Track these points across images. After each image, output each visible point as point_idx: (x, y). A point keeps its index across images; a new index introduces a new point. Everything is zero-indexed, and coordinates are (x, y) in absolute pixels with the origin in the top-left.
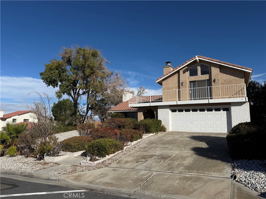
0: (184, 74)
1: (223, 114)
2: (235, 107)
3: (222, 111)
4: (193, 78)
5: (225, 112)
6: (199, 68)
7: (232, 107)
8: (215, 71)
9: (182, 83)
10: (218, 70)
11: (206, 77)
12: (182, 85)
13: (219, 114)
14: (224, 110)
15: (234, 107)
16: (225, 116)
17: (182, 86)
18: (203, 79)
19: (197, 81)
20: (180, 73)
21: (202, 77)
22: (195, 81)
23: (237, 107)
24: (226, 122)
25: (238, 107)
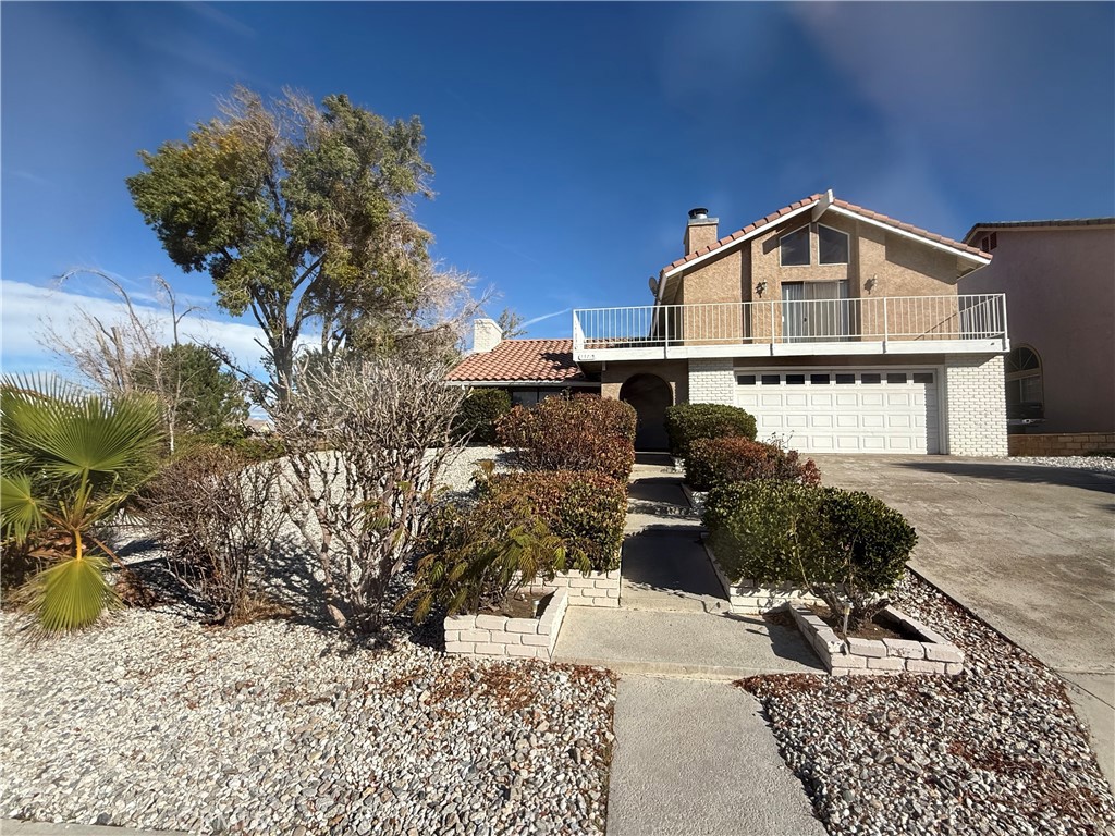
0: (767, 256)
1: (914, 392)
2: (960, 369)
3: (910, 382)
4: (795, 273)
5: (923, 386)
6: (814, 240)
7: (949, 370)
8: (871, 254)
9: (760, 285)
10: (881, 250)
11: (838, 271)
12: (760, 292)
13: (903, 391)
14: (918, 379)
15: (956, 370)
16: (922, 400)
17: (757, 295)
18: (828, 278)
19: (808, 283)
20: (753, 251)
21: (824, 272)
22: (801, 283)
23: (966, 369)
24: (923, 420)
25: (970, 369)
